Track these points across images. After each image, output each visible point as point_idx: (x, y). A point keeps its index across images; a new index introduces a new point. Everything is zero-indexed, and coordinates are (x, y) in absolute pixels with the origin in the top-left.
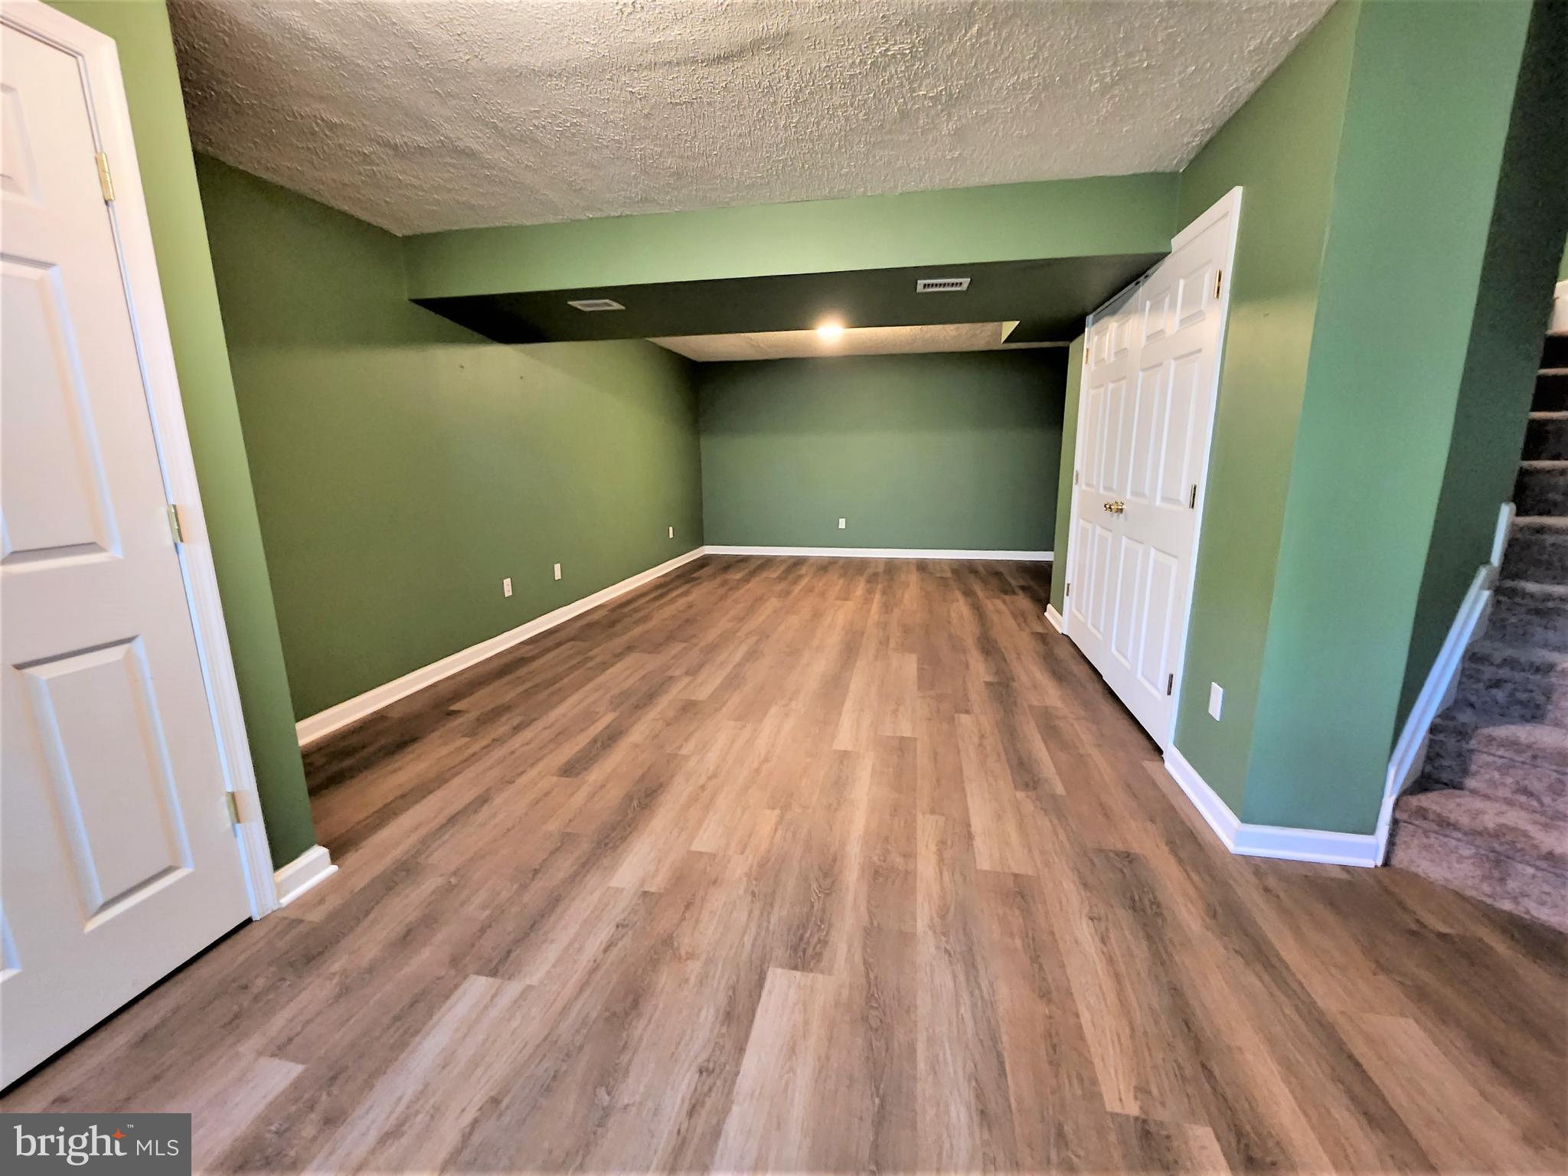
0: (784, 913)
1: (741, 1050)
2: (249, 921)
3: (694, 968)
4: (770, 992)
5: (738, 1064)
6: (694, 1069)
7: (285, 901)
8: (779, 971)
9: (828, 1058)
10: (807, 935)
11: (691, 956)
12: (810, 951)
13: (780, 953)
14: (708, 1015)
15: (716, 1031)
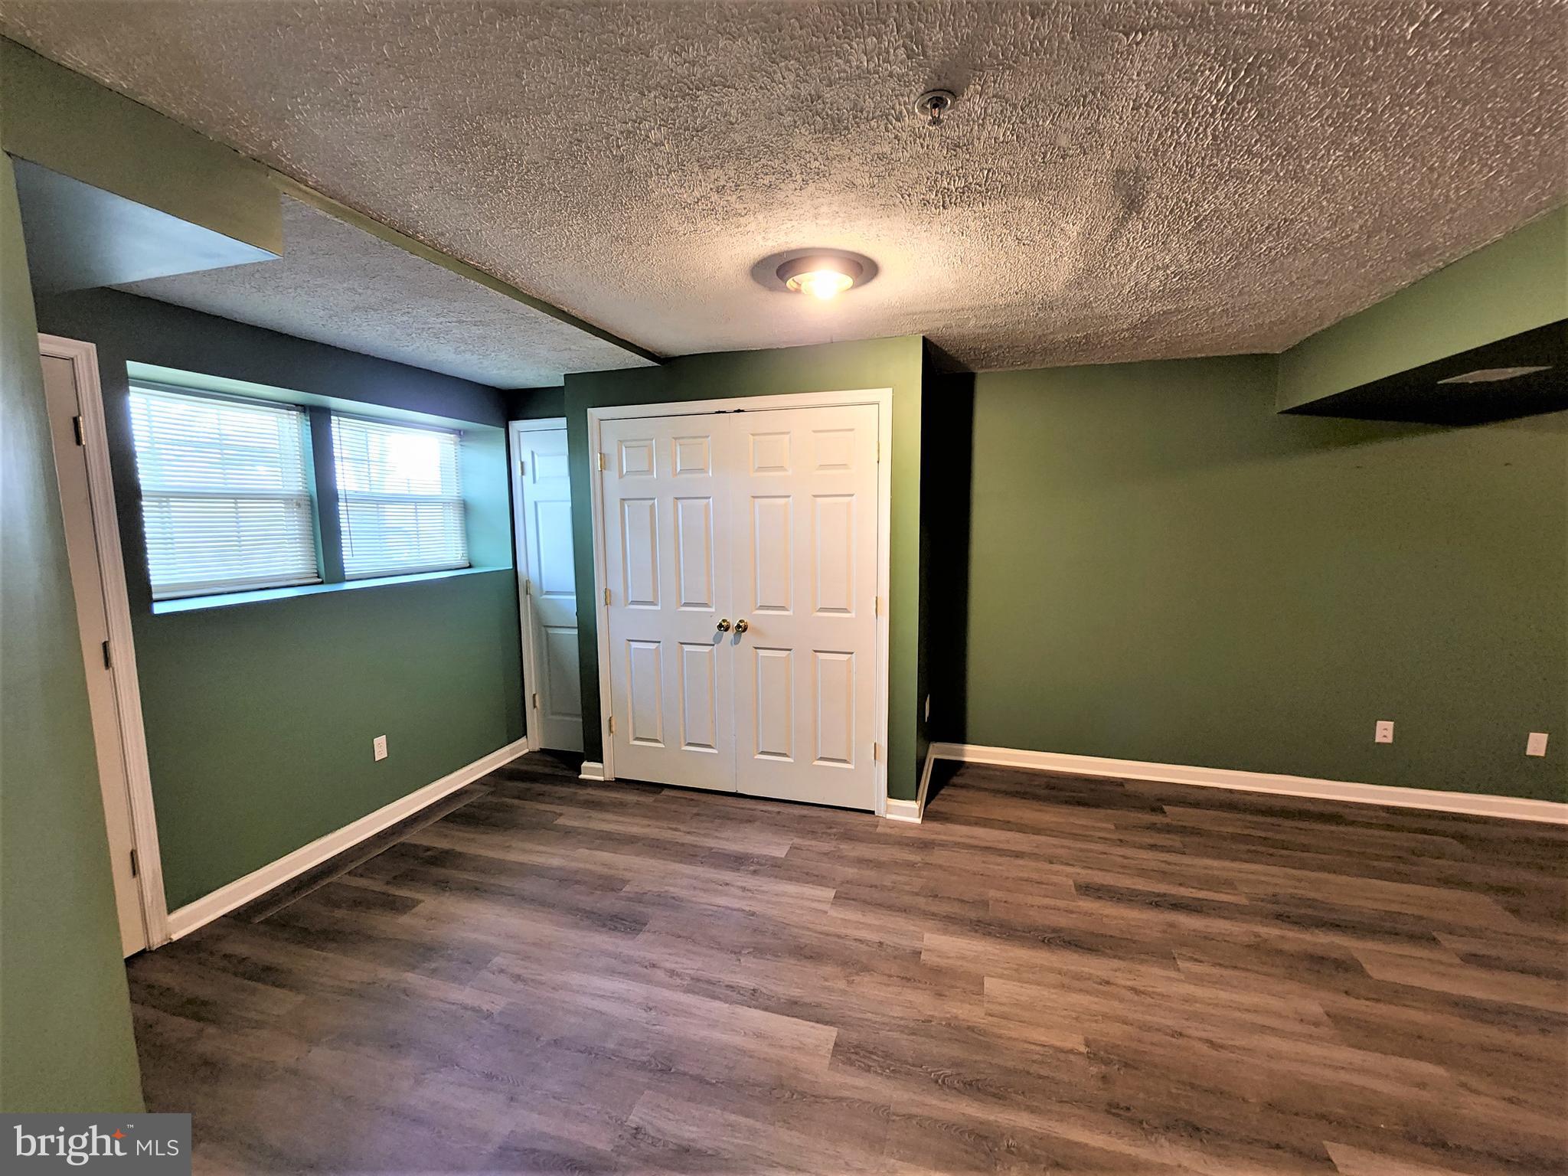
0: (904, 1043)
1: (766, 1009)
2: (872, 812)
3: (842, 985)
4: (812, 1027)
5: (756, 1007)
6: (757, 987)
7: (889, 816)
8: (835, 1034)
9: (751, 1057)
10: (875, 1057)
11: (850, 983)
12: (854, 1057)
13: (854, 1036)
14: (796, 992)
15: (782, 996)
